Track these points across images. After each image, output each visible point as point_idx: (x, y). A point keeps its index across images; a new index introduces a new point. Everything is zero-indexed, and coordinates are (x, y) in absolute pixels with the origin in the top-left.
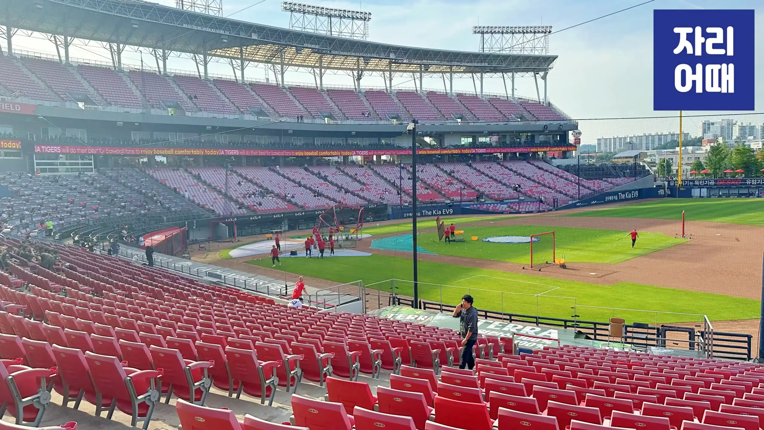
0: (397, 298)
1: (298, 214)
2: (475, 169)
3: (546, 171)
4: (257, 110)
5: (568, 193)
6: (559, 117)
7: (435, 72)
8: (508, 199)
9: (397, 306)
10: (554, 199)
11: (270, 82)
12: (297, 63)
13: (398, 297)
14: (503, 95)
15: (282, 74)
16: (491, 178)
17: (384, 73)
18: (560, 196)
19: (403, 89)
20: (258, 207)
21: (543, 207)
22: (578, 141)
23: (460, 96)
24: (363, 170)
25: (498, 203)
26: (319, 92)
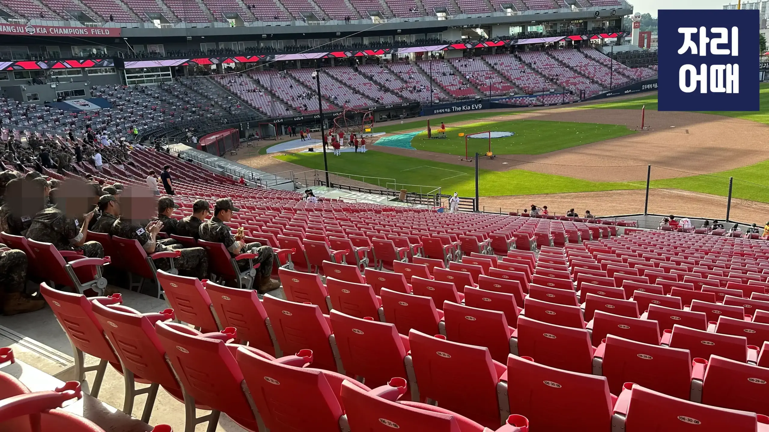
1: (335, 114)
4: (308, 14)
8: (540, 92)
16: (534, 69)
18: (594, 87)
22: (637, 25)
24: (409, 67)
25: (528, 96)
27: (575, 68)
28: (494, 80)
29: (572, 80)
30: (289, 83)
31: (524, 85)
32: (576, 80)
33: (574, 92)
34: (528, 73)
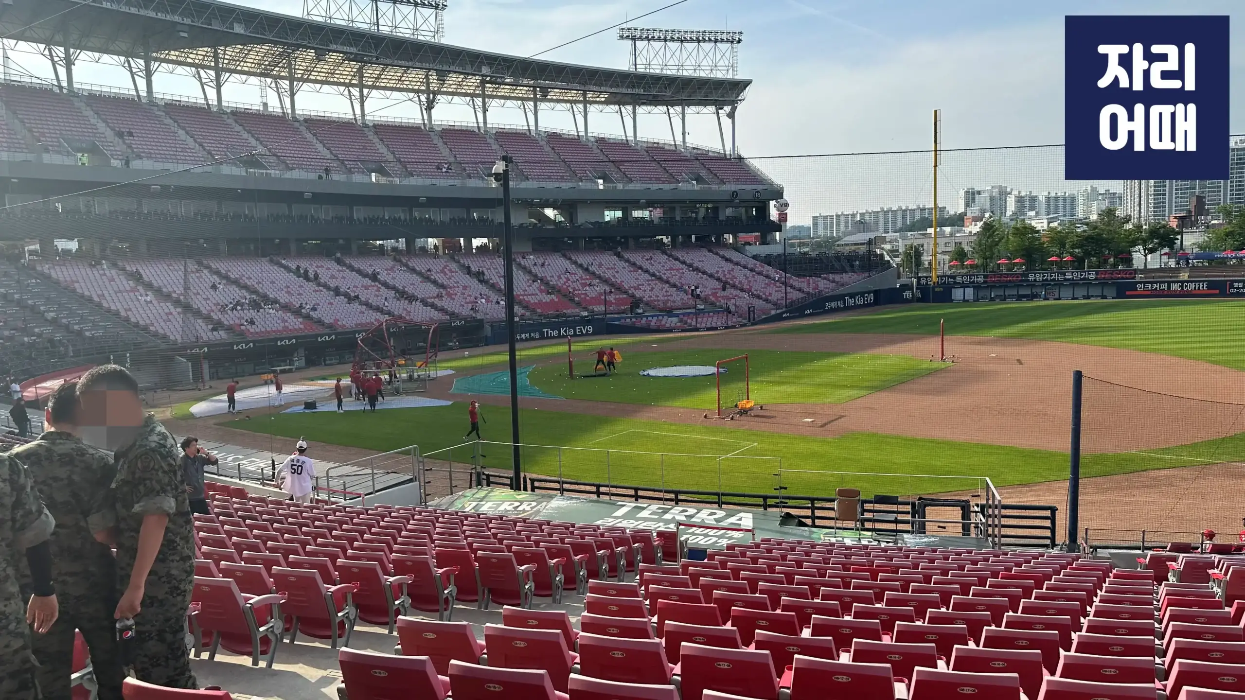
0: (484, 474)
1: (323, 339)
2: (628, 261)
3: (737, 264)
4: (245, 157)
5: (770, 298)
6: (754, 177)
7: (558, 101)
8: (680, 309)
9: (485, 488)
10: (749, 308)
11: (270, 109)
12: (319, 78)
13: (486, 473)
14: (668, 142)
15: (292, 95)
16: (653, 275)
17: (473, 100)
18: (759, 304)
19: (506, 127)
20: (249, 327)
21: (733, 320)
22: (783, 217)
23: (601, 142)
24: (440, 264)
26: (360, 129)
27: (716, 275)
29: (720, 293)
30: (207, 280)
31: (649, 297)
32: (727, 293)
33: (732, 310)
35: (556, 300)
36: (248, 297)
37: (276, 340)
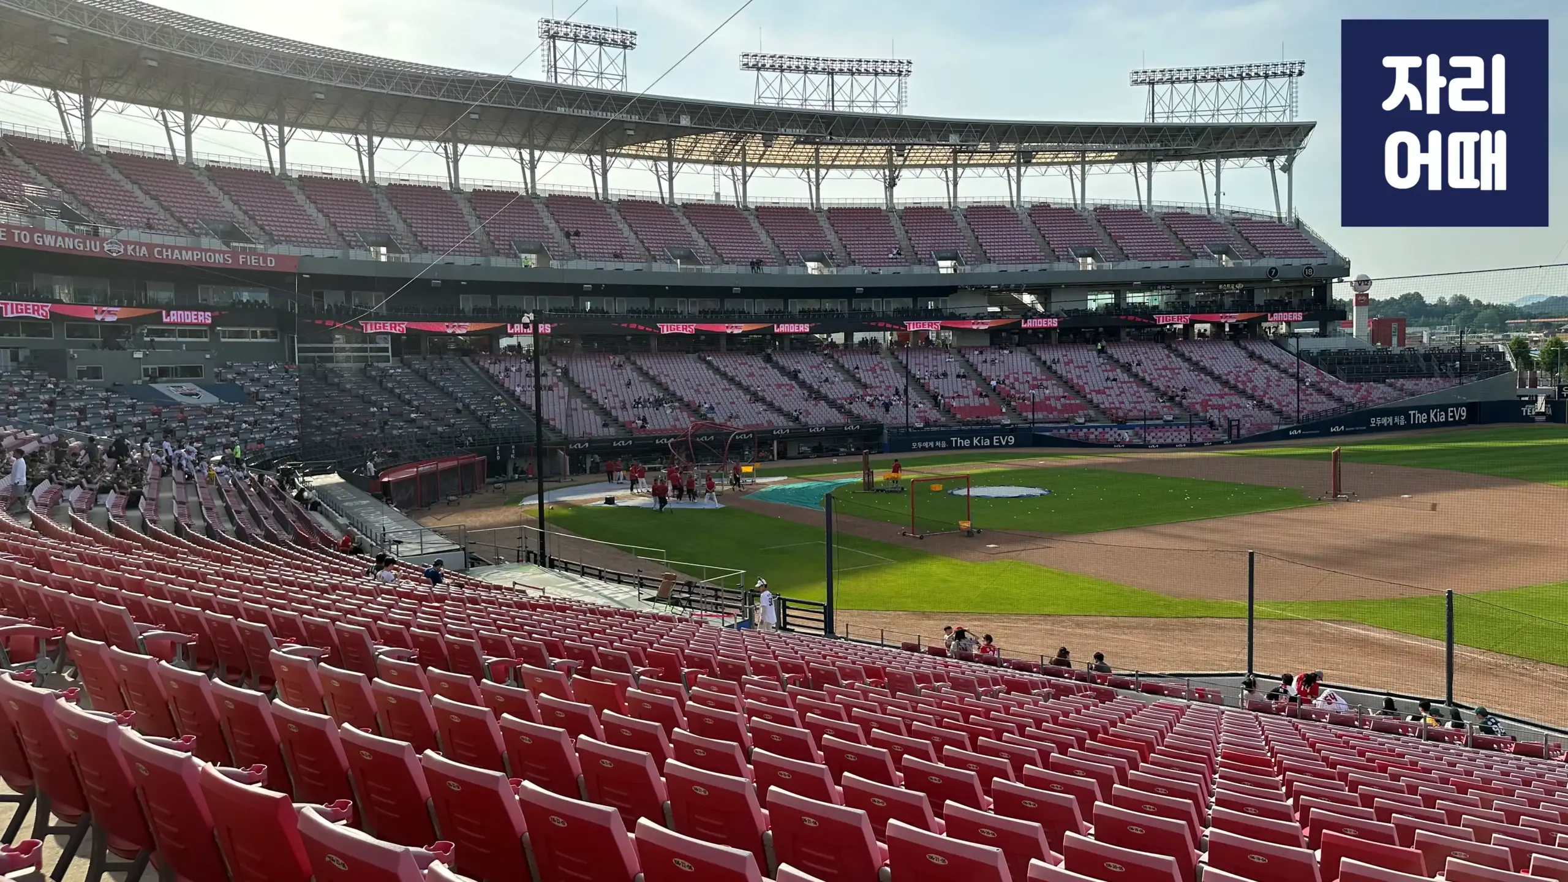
1: (700, 439)
2: (1110, 357)
4: (682, 252)
7: (1048, 164)
8: (1143, 419)
11: (722, 199)
12: (775, 160)
14: (1197, 205)
15: (745, 184)
16: (1135, 376)
17: (944, 171)
19: (983, 200)
22: (1364, 294)
23: (1103, 210)
25: (1114, 426)
26: (813, 213)
27: (1224, 377)
28: (1047, 392)
29: (1215, 401)
30: (626, 376)
31: (1110, 403)
32: (1225, 401)
33: (1217, 423)
34: (1122, 383)
35: (987, 404)
36: (656, 394)
37: (655, 438)
